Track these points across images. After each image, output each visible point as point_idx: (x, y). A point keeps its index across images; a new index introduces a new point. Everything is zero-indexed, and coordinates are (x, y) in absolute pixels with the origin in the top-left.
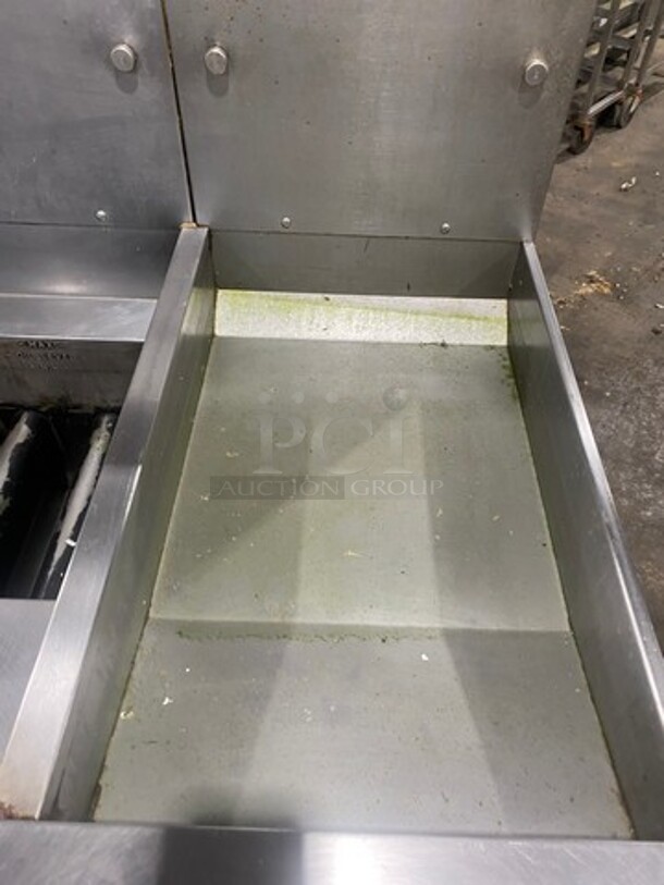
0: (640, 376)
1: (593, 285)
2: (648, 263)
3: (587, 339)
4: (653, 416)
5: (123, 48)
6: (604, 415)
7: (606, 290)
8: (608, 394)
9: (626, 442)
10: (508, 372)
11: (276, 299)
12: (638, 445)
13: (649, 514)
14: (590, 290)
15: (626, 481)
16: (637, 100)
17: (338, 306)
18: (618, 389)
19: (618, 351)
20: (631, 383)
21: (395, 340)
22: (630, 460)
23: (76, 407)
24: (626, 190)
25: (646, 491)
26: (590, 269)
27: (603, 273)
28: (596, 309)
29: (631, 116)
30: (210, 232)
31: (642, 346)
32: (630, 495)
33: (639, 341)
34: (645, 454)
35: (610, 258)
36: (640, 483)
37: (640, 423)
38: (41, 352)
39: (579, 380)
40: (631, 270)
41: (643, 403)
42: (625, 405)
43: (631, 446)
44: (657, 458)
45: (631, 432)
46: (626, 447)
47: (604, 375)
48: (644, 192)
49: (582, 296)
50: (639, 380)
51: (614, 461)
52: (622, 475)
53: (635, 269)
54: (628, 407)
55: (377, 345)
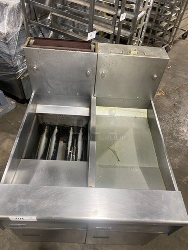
0: (170, 115)
1: (161, 93)
2: (173, 88)
3: (159, 106)
4: (173, 124)
5: (89, 72)
6: (163, 124)
7: (164, 94)
8: (163, 119)
9: (167, 130)
10: (147, 123)
11: (106, 108)
12: (170, 131)
13: (172, 146)
14: (160, 94)
15: (167, 139)
16: (172, 46)
17: (117, 109)
18: (166, 118)
19: (166, 109)
20: (169, 117)
21: (127, 116)
22: (168, 134)
23: (66, 126)
24: (168, 69)
25: (171, 141)
26: (160, 89)
27: (163, 90)
28: (161, 99)
29: (170, 50)
30: (96, 98)
31: (171, 108)
32: (168, 142)
33: (171, 107)
34: (171, 133)
35: (165, 86)
36: (170, 140)
37: (170, 126)
38: (63, 117)
39: (158, 116)
40: (169, 89)
41: (171, 121)
42: (167, 122)
43: (168, 131)
44: (174, 134)
45: (168, 128)
46: (167, 132)
47: (163, 115)
48: (172, 70)
49: (158, 96)
50: (170, 116)
51: (165, 135)
52: (166, 138)
53: (170, 89)
54: (168, 122)
55: (124, 117)
